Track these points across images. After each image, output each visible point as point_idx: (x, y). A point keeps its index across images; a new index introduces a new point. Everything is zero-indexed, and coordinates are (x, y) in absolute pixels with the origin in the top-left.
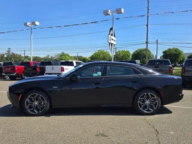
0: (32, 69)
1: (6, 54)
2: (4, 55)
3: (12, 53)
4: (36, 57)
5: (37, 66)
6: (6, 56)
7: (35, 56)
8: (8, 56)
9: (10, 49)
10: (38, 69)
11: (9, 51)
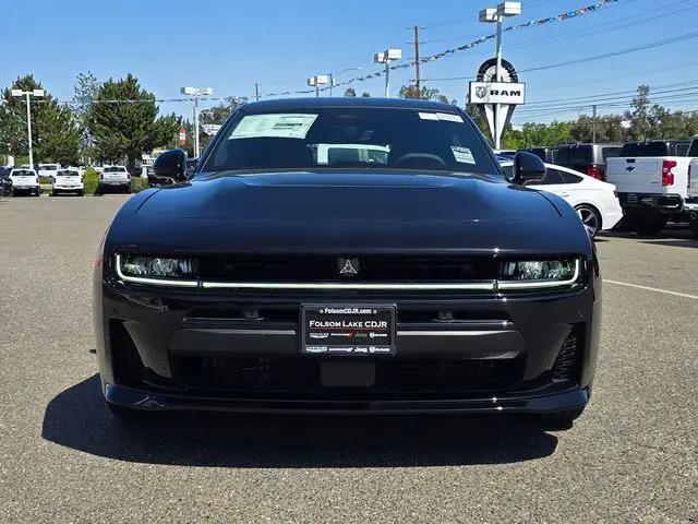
1: (628, 116)
2: (618, 121)
3: (656, 107)
9: (645, 90)
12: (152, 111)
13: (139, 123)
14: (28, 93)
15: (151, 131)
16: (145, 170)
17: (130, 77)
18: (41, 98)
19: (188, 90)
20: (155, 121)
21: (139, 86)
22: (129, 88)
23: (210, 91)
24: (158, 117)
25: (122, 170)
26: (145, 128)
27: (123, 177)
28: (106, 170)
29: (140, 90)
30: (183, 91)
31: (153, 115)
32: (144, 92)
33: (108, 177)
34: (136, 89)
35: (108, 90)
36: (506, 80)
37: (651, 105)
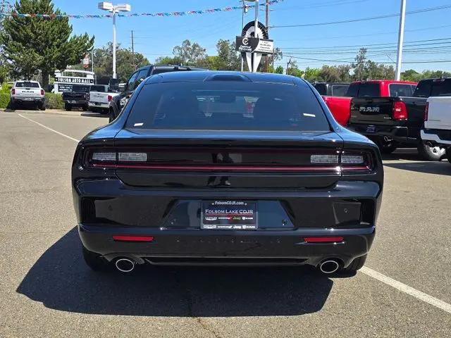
0: (376, 109)
1: (353, 66)
2: (347, 70)
3: (369, 61)
4: (438, 72)
5: (398, 99)
6: (352, 72)
7: (435, 71)
8: (356, 72)
9: (364, 51)
10: (399, 110)
11: (361, 59)
12: (65, 31)
13: (53, 40)
15: (64, 49)
16: (56, 87)
19: (107, 5)
20: (68, 40)
21: (53, 5)
22: (43, 6)
23: (128, 8)
24: (71, 36)
25: (36, 86)
26: (58, 46)
27: (37, 92)
28: (19, 85)
29: (55, 9)
30: (101, 6)
31: (67, 34)
32: (58, 12)
33: (20, 92)
34: (50, 8)
36: (261, 36)
37: (367, 60)
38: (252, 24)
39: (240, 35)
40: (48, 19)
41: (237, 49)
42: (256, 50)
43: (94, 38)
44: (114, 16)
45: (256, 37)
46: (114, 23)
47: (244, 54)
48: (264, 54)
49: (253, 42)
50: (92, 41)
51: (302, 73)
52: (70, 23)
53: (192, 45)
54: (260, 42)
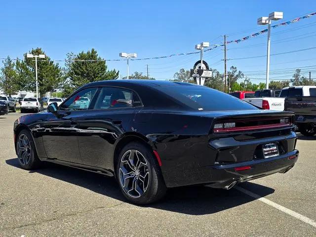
1: (292, 81)
2: (288, 83)
3: (303, 78)
8: (294, 85)
9: (299, 71)
11: (296, 76)
12: (103, 68)
14: (36, 56)
17: (93, 50)
18: (44, 59)
19: (123, 54)
21: (97, 55)
22: (92, 55)
23: (135, 55)
24: (107, 71)
25: (87, 99)
29: (98, 57)
30: (120, 55)
31: (105, 70)
32: (100, 58)
33: (78, 103)
34: (96, 56)
35: (81, 56)
36: (205, 68)
37: (301, 77)
38: (200, 62)
39: (193, 68)
40: (95, 62)
41: (191, 76)
42: (202, 76)
43: (119, 72)
44: (128, 60)
45: (202, 69)
46: (128, 63)
47: (195, 78)
48: (207, 78)
49: (200, 72)
50: (118, 74)
51: (258, 86)
52: (106, 65)
53: (186, 71)
54: (204, 71)
